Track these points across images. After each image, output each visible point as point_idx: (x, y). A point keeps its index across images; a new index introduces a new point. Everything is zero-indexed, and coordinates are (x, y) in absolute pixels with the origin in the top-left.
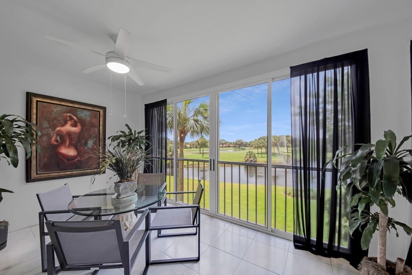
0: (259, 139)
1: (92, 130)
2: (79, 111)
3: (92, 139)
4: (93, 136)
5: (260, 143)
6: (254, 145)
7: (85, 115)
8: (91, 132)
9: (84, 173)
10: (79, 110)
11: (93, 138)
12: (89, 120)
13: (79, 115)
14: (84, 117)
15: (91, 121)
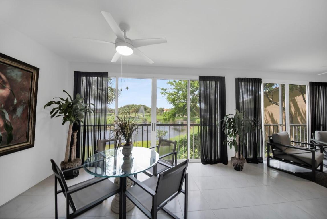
0: (125, 107)
1: (23, 94)
2: (10, 69)
3: (22, 106)
4: (23, 101)
5: (126, 110)
6: (121, 111)
7: (16, 74)
8: (21, 97)
9: (12, 150)
10: (9, 67)
11: (23, 104)
12: (20, 82)
13: (9, 75)
14: (15, 77)
15: (22, 83)
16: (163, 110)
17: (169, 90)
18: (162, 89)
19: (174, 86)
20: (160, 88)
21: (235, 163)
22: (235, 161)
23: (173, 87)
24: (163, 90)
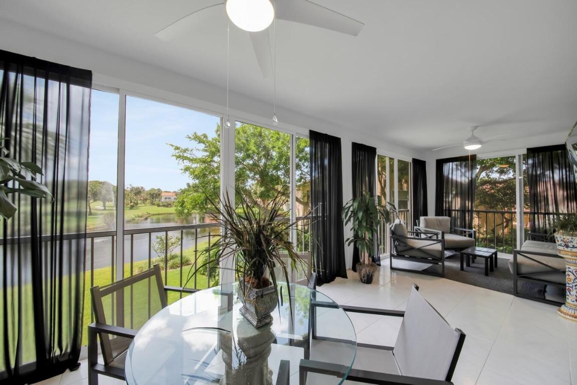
16: (159, 195)
17: (194, 152)
18: (177, 148)
19: (205, 145)
20: (172, 145)
21: (366, 272)
22: (366, 270)
23: (202, 146)
24: (177, 151)
